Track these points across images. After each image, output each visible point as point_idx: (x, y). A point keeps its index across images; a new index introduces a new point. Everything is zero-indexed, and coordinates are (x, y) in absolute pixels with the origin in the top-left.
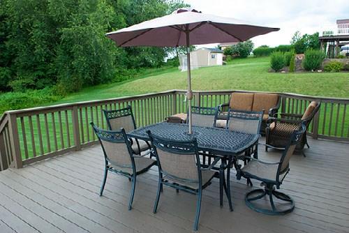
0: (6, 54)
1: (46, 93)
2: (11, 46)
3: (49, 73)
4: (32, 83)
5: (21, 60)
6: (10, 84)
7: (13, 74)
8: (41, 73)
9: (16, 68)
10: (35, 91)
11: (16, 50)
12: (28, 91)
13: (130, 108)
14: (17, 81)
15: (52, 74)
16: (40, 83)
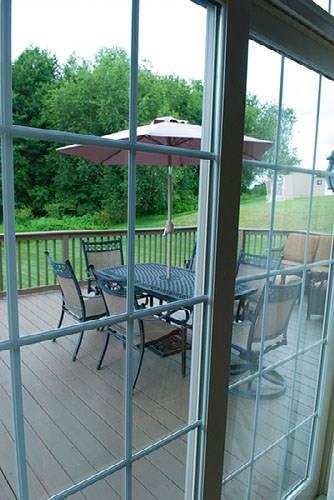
0: (45, 170)
1: (85, 222)
2: (52, 161)
3: (92, 196)
4: (72, 207)
5: (61, 179)
6: (47, 207)
7: (52, 195)
8: (84, 196)
9: (55, 187)
10: (73, 219)
11: (57, 166)
12: (64, 217)
13: (120, 241)
14: (54, 205)
15: (97, 198)
16: (80, 209)
